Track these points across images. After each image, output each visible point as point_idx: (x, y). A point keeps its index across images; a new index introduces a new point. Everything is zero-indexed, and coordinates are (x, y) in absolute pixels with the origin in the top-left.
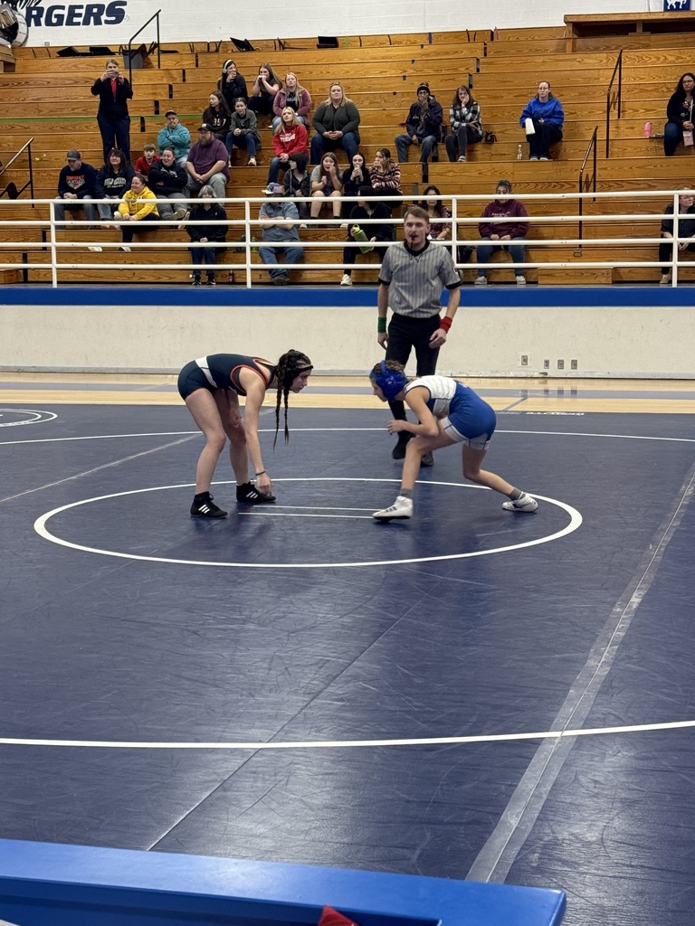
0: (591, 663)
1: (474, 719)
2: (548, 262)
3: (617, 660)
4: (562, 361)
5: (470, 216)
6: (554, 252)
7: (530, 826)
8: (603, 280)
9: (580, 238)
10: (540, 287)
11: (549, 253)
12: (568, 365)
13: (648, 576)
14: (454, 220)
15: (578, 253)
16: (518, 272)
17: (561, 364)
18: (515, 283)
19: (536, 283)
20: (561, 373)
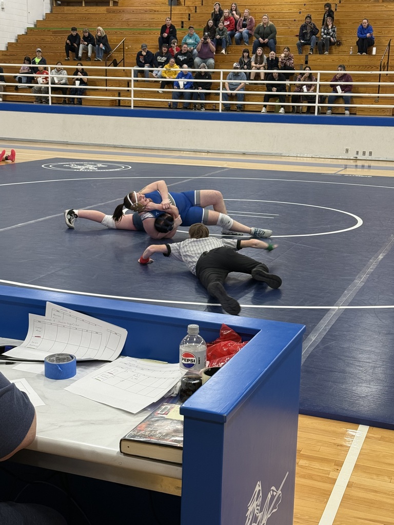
0: (356, 281)
1: (302, 300)
2: (362, 104)
3: (368, 280)
4: (365, 152)
5: (327, 81)
6: (365, 100)
7: (320, 340)
8: (388, 114)
9: (379, 93)
10: (357, 116)
11: (363, 100)
12: (367, 154)
13: (388, 247)
14: (318, 83)
15: (377, 100)
16: (346, 109)
17: (364, 153)
18: (344, 114)
19: (356, 114)
20: (364, 158)
